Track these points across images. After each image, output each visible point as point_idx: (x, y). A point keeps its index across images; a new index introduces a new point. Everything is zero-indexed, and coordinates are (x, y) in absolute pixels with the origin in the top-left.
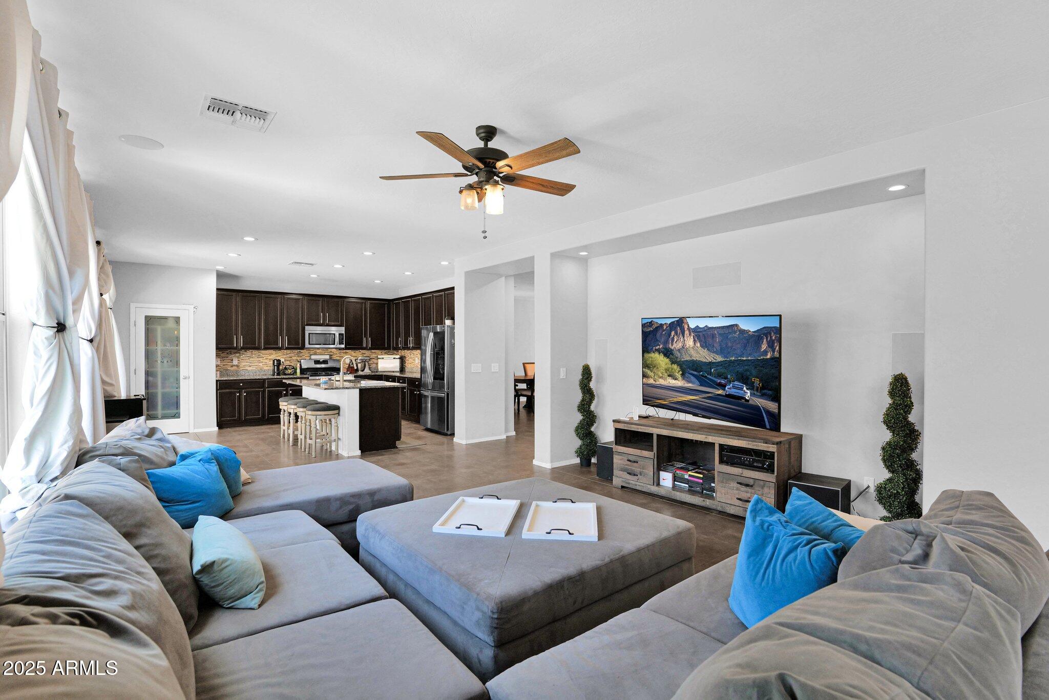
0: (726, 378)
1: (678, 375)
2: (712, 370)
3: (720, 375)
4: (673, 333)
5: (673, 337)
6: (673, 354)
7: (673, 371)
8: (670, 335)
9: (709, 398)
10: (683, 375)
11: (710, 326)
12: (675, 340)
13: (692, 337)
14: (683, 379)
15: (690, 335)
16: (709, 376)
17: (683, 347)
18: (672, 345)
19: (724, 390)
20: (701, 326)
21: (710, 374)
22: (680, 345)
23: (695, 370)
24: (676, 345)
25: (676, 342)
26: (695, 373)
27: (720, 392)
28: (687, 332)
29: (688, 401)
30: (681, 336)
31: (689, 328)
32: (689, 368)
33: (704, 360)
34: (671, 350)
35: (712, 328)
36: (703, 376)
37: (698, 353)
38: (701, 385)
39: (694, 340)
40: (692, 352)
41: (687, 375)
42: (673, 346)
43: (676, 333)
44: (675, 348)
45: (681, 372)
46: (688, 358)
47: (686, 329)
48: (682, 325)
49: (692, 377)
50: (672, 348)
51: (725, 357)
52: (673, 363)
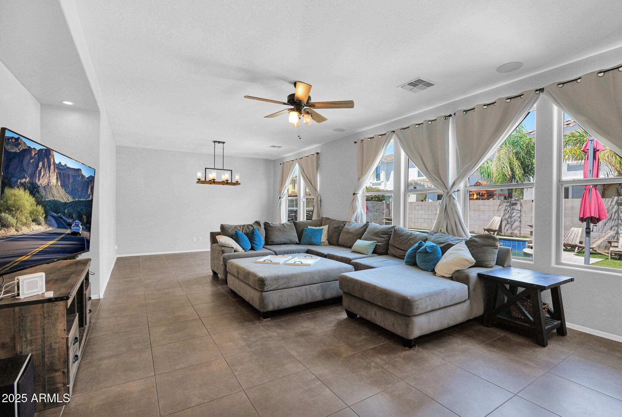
0: (72, 218)
1: (42, 219)
2: (66, 210)
3: (70, 216)
4: (41, 164)
5: (40, 171)
6: (38, 192)
7: (38, 214)
8: (38, 167)
9: (62, 239)
10: (46, 218)
11: (68, 166)
12: (42, 174)
13: (56, 174)
14: (46, 223)
15: (54, 171)
16: (63, 217)
17: (48, 185)
18: (39, 180)
19: (71, 229)
20: (63, 164)
21: (64, 215)
22: (46, 181)
23: (55, 212)
24: (42, 182)
25: (43, 176)
26: (55, 215)
27: (69, 231)
28: (52, 167)
29: (48, 248)
30: (47, 171)
31: (54, 163)
32: (51, 209)
33: (62, 201)
34: (37, 185)
35: (68, 168)
36: (60, 217)
37: (58, 192)
38: (58, 227)
39: (57, 178)
40: (55, 191)
41: (49, 217)
42: (40, 182)
43: (43, 165)
44: (41, 184)
45: (44, 215)
46: (51, 198)
47: (52, 163)
48: (49, 156)
49: (53, 220)
50: (39, 184)
51: (74, 198)
52: (38, 203)
